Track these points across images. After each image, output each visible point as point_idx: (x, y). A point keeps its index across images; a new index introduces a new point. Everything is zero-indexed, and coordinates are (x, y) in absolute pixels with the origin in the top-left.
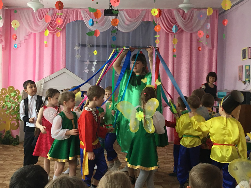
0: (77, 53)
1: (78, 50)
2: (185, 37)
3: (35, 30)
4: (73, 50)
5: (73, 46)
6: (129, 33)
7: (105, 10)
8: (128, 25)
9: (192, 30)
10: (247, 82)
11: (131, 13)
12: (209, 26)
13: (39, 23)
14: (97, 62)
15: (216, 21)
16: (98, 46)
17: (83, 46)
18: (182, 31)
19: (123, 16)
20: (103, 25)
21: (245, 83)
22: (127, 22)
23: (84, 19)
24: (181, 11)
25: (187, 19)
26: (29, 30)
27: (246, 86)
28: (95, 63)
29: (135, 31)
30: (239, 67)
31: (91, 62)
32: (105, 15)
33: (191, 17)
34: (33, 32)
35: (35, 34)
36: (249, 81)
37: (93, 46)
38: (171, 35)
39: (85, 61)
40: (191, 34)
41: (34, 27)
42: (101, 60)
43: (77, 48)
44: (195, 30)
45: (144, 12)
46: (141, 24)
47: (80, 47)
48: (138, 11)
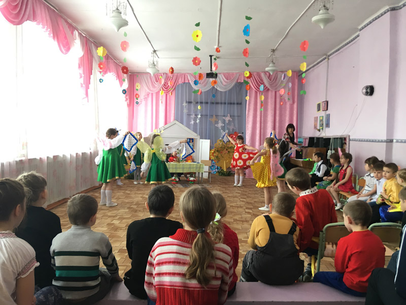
0: (185, 109)
1: (186, 106)
2: (271, 94)
3: (152, 91)
4: (182, 107)
5: (182, 103)
6: (226, 92)
7: (207, 74)
8: (225, 85)
9: (276, 89)
10: (321, 130)
11: (228, 76)
12: (290, 85)
13: (156, 85)
14: (201, 115)
15: (296, 81)
16: (201, 103)
17: (190, 102)
18: (268, 89)
19: (221, 78)
20: (205, 86)
21: (319, 130)
22: (224, 83)
23: (190, 82)
24: (267, 73)
25: (272, 80)
26: (148, 91)
27: (320, 133)
28: (199, 116)
29: (230, 91)
30: (315, 118)
31: (196, 115)
32: (207, 77)
33: (276, 78)
34: (151, 92)
35: (152, 94)
36: (322, 129)
37: (197, 103)
38: (260, 93)
39: (191, 115)
40: (276, 92)
41: (152, 89)
42: (204, 114)
43: (185, 104)
44: (278, 90)
45: (238, 75)
46: (236, 85)
47: (187, 104)
48: (233, 74)
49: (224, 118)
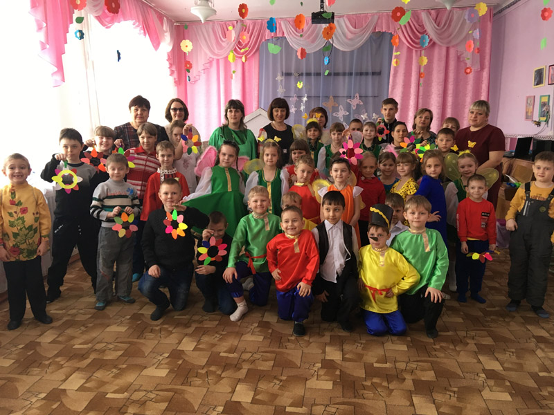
0: (280, 86)
1: (281, 81)
2: (439, 53)
3: (217, 55)
4: (275, 82)
5: (275, 76)
6: (352, 52)
7: (313, 14)
9: (450, 42)
11: (356, 21)
12: (477, 34)
13: (223, 44)
14: (308, 97)
15: (489, 25)
16: (308, 74)
17: (288, 74)
18: (434, 43)
20: (313, 41)
21: (538, 124)
22: (350, 35)
23: (286, 35)
24: (433, 12)
25: (442, 26)
26: (210, 55)
28: (305, 99)
29: (361, 49)
30: (528, 98)
31: (300, 97)
32: (313, 22)
33: (449, 21)
34: (215, 57)
35: (218, 60)
37: (300, 75)
38: (416, 51)
39: (290, 97)
40: (448, 49)
41: (216, 51)
42: (313, 95)
43: (279, 78)
44: (454, 43)
45: (376, 17)
46: (370, 38)
47: (283, 77)
48: (366, 16)
49: (348, 101)
